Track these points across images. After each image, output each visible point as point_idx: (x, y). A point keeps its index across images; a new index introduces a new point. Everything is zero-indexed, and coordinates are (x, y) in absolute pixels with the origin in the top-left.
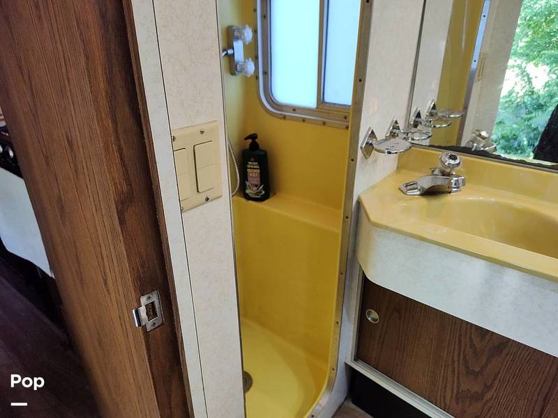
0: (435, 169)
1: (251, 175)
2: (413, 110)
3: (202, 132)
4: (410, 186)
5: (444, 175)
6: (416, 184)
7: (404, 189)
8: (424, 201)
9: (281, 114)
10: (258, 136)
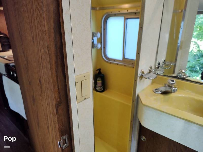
0: (166, 84)
1: (98, 83)
2: (157, 62)
3: (84, 76)
4: (157, 90)
5: (169, 87)
6: (159, 89)
7: (155, 91)
8: (162, 96)
9: (110, 62)
10: (101, 69)
